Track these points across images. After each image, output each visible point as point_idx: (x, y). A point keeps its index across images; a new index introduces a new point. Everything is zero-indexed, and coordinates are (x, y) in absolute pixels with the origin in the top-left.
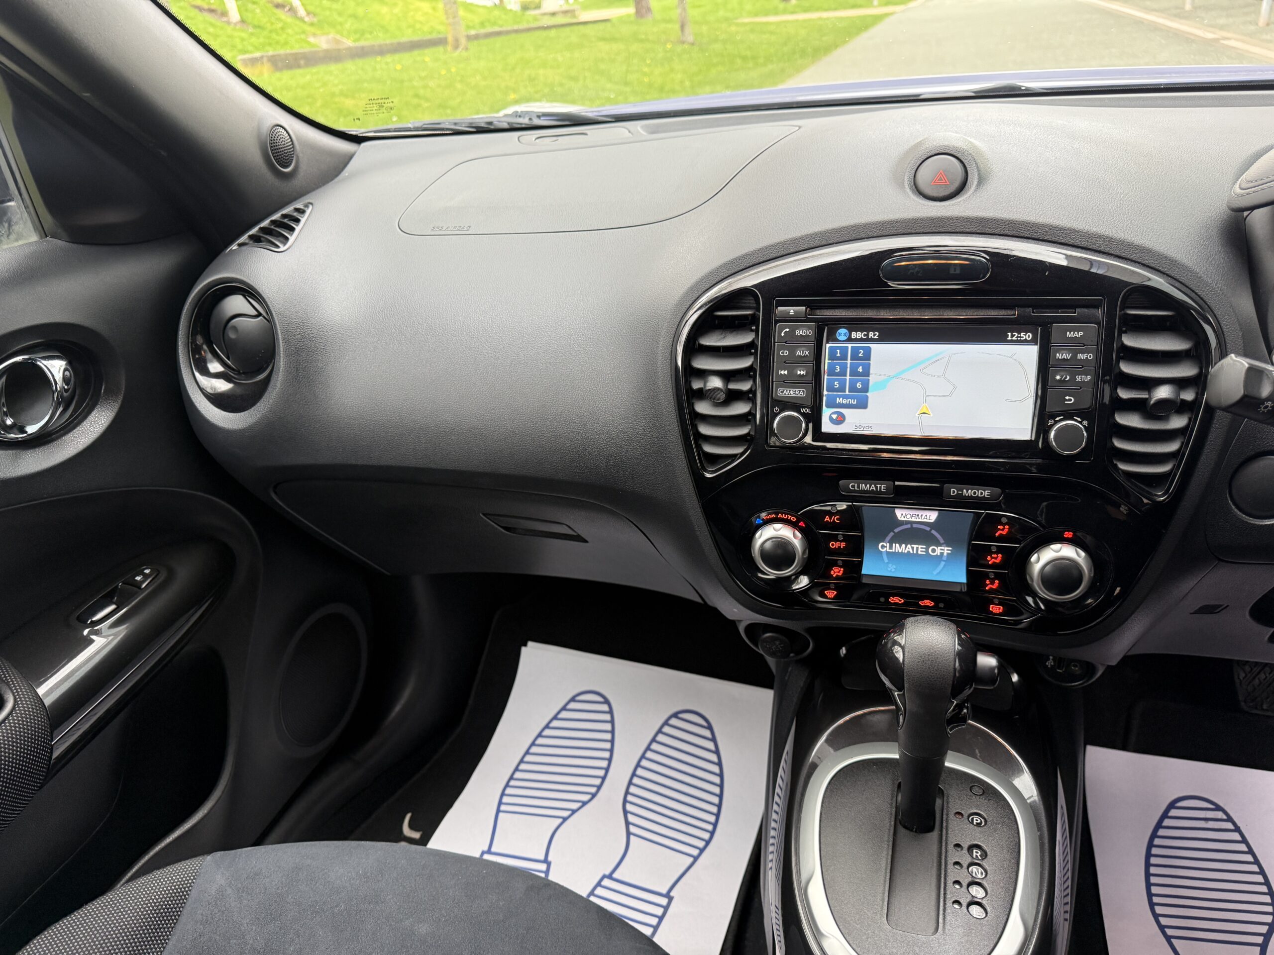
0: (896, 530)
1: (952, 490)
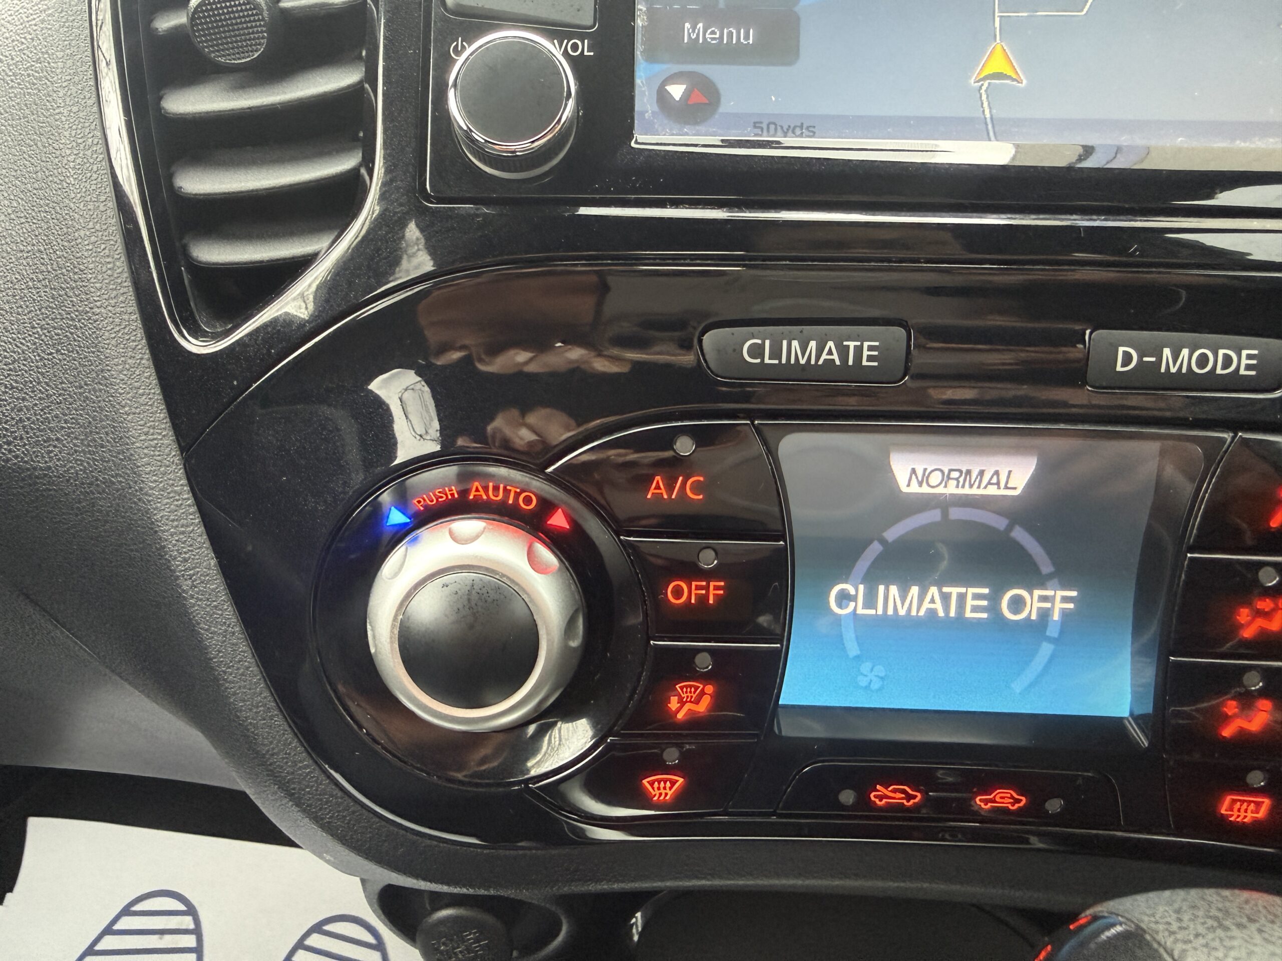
0: (892, 534)
1: (1121, 349)
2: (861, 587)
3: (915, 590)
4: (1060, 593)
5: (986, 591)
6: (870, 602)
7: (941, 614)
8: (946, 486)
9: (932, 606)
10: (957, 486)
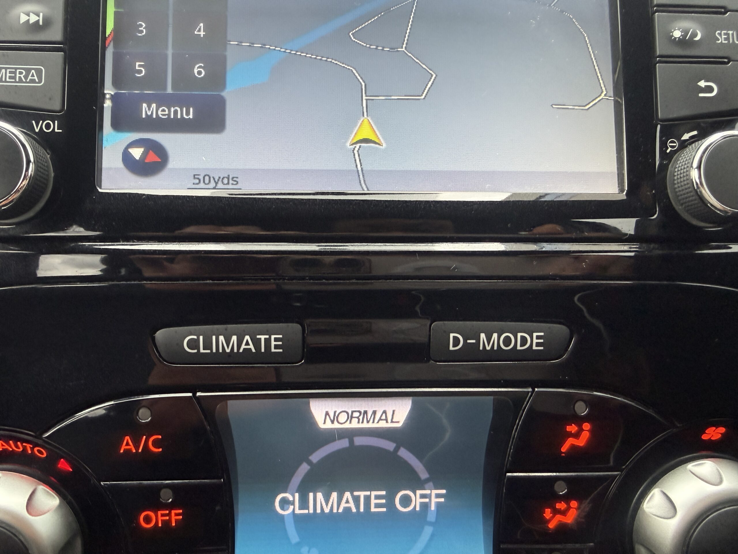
0: (316, 457)
1: (452, 335)
2: (297, 495)
3: (334, 495)
4: (435, 492)
5: (384, 493)
6: (304, 504)
7: (354, 510)
8: (350, 422)
9: (347, 505)
10: (359, 422)
